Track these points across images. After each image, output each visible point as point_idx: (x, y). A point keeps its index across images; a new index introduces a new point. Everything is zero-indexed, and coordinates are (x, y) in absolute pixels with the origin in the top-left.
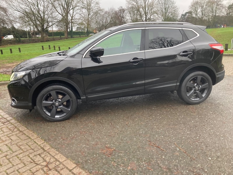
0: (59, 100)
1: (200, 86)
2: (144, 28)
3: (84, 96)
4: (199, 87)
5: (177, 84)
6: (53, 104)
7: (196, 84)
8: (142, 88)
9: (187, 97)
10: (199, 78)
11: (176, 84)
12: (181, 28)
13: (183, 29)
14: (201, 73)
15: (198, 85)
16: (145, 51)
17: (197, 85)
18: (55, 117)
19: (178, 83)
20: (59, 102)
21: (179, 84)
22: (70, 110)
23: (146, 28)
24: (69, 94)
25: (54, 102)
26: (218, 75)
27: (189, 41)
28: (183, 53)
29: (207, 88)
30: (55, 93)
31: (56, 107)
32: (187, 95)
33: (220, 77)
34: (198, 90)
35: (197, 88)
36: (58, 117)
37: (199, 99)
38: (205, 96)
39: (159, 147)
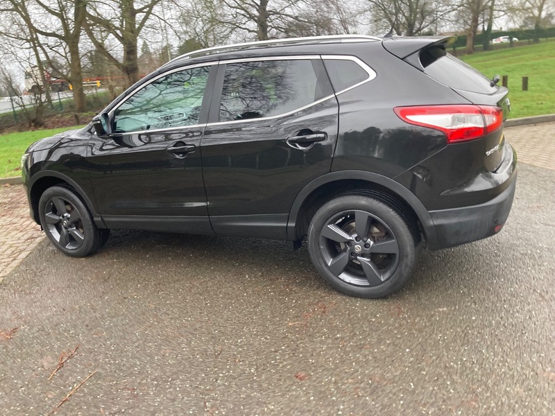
0: (69, 216)
2: (217, 63)
3: (97, 216)
5: (290, 225)
6: (60, 221)
8: (205, 218)
9: (325, 268)
10: (362, 217)
11: (285, 225)
12: (318, 57)
13: (323, 57)
14: (363, 201)
15: (364, 241)
16: (208, 125)
18: (67, 247)
19: (292, 222)
20: (68, 219)
21: (293, 225)
22: (84, 239)
23: (221, 63)
24: (78, 206)
25: (61, 218)
26: (437, 218)
27: (334, 95)
28: (298, 135)
29: (394, 254)
30: (59, 201)
31: (66, 228)
32: (327, 261)
33: (449, 225)
34: (363, 255)
35: (358, 248)
36: (69, 247)
37: (368, 284)
38: (388, 282)
39: (62, 365)
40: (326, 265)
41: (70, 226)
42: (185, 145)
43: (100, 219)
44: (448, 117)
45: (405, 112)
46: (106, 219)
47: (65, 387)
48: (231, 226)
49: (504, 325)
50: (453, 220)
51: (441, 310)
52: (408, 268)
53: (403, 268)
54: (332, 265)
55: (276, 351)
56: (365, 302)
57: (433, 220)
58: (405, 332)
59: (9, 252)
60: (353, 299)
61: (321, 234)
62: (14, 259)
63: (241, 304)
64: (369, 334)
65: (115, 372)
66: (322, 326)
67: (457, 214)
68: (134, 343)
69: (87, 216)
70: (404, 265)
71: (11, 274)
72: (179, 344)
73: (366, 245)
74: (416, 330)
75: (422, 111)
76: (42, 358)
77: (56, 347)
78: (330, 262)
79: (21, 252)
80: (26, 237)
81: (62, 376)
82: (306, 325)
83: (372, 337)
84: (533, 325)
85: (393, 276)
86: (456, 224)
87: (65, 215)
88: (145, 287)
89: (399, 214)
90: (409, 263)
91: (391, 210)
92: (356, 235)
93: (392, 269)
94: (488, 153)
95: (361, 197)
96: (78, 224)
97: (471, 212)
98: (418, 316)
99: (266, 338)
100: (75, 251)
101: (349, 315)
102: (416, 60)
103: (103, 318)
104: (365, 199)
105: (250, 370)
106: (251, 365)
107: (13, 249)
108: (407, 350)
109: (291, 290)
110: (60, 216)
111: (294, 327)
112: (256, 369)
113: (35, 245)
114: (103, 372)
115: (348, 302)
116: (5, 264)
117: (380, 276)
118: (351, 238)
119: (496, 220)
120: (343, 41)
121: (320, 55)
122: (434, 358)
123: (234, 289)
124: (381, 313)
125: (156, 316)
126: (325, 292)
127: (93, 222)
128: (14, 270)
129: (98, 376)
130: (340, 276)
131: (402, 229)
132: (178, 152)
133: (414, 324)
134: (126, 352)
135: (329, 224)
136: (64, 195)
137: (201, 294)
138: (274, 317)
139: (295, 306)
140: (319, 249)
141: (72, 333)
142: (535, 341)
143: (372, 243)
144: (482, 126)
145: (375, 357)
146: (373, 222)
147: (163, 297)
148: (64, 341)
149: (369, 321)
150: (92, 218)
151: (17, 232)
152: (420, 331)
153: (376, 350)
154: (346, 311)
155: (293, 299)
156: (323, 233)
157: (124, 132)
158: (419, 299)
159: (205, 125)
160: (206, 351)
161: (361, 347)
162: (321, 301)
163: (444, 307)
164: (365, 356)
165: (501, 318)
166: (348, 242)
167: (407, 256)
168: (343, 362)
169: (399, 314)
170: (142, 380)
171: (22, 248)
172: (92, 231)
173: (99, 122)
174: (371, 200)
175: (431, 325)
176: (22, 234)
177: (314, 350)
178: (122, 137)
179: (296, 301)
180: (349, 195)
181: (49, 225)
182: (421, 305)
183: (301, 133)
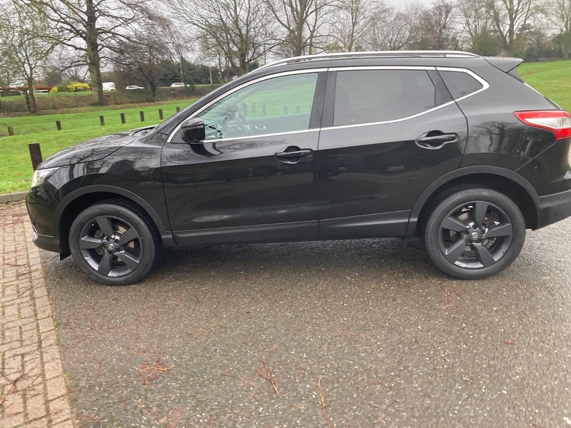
0: (117, 238)
1: (487, 230)
2: (326, 70)
3: (168, 234)
4: (484, 231)
5: (411, 220)
6: (103, 245)
7: (472, 224)
8: (314, 223)
9: (443, 257)
10: (482, 207)
11: (407, 220)
12: (434, 68)
13: (439, 69)
14: (485, 192)
15: (480, 228)
16: (322, 129)
17: (475, 227)
18: (109, 275)
19: (414, 217)
20: (116, 241)
21: (416, 220)
22: (140, 262)
23: (330, 70)
25: (105, 241)
26: (545, 202)
27: (453, 102)
28: (427, 136)
29: (508, 236)
30: (105, 221)
31: (110, 252)
32: (444, 251)
33: (554, 207)
34: (478, 241)
35: (475, 234)
36: (113, 274)
37: (482, 266)
38: (501, 260)
39: (273, 381)
40: (444, 255)
41: (118, 250)
42: (300, 150)
43: (171, 236)
44: (555, 120)
45: (523, 116)
46: (180, 235)
48: (347, 227)
54: (449, 254)
56: (480, 281)
57: (543, 204)
59: (11, 292)
61: (441, 226)
62: (34, 298)
64: (517, 304)
66: (472, 305)
75: (536, 115)
78: (447, 251)
85: (506, 255)
86: (557, 206)
87: (112, 237)
91: (508, 198)
100: (124, 278)
101: (482, 294)
104: (487, 190)
107: (12, 288)
110: (103, 238)
117: (493, 256)
118: (468, 227)
124: (503, 287)
127: (158, 241)
130: (455, 263)
135: (449, 216)
138: (422, 305)
139: (428, 294)
146: (490, 210)
154: (475, 291)
155: (417, 289)
156: (444, 224)
159: (319, 129)
166: (466, 231)
172: (153, 252)
179: (423, 290)
183: (430, 134)
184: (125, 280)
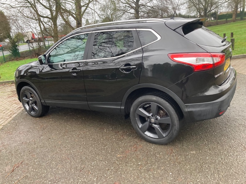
0: (32, 99)
2: (91, 32)
3: (43, 100)
5: (122, 108)
8: (85, 103)
11: (120, 107)
12: (135, 29)
13: (137, 29)
14: (154, 98)
16: (87, 60)
18: (31, 113)
19: (123, 106)
21: (123, 108)
22: (38, 110)
23: (93, 32)
24: (35, 95)
25: (29, 100)
26: (189, 108)
27: (141, 48)
28: (124, 66)
29: (169, 124)
30: (28, 93)
31: (31, 104)
32: (139, 126)
33: (195, 111)
34: (155, 124)
35: (153, 120)
36: (32, 113)
37: (158, 138)
38: (167, 137)
39: (13, 171)
40: (139, 127)
41: (33, 104)
42: (77, 69)
43: (44, 101)
44: (194, 59)
45: (173, 56)
46: (46, 101)
47: (11, 181)
49: (222, 163)
50: (198, 109)
51: (192, 152)
52: (176, 131)
53: (174, 131)
54: (141, 127)
55: (108, 170)
56: (156, 146)
57: (187, 109)
58: (172, 163)
59: (9, 114)
60: (151, 144)
62: (10, 117)
63: (99, 145)
64: (154, 163)
65: (34, 176)
66: (133, 158)
67: (200, 106)
68: (47, 161)
69: (39, 99)
70: (174, 130)
71: (7, 125)
72: (66, 163)
73: (157, 119)
74: (177, 163)
75: (181, 56)
76: (6, 166)
77: (13, 161)
78: (140, 126)
79: (14, 114)
80: (18, 107)
81: (12, 176)
82: (126, 157)
83: (156, 165)
84: (237, 164)
85: (169, 134)
86: (199, 111)
87: (30, 99)
88: (59, 134)
89: (171, 105)
90: (176, 129)
91: (167, 103)
92: (152, 114)
93: (169, 131)
94: (216, 76)
95: (153, 96)
96: (35, 103)
97: (207, 105)
98: (180, 155)
99: (106, 163)
100: (34, 115)
101: (147, 153)
102: (180, 30)
103: (37, 148)
104: (155, 97)
105: (94, 179)
106: (95, 176)
107: (11, 112)
108: (171, 173)
109: (123, 138)
110: (28, 99)
111: (119, 157)
112: (97, 179)
113: (21, 111)
114: (29, 175)
115: (148, 146)
116: (6, 119)
117: (164, 133)
118: (150, 115)
119: (219, 109)
120: (147, 21)
121: (136, 28)
122: (183, 179)
123: (98, 136)
124: (162, 152)
125: (60, 148)
126: (139, 140)
127: (41, 102)
128: (8, 123)
129: (26, 177)
130: (145, 133)
131: (172, 112)
132: (74, 72)
133: (177, 159)
134: (42, 166)
135: (139, 108)
136: (30, 90)
137: (82, 138)
138: (112, 152)
139: (123, 147)
140: (136, 119)
141: (22, 155)
142: (236, 173)
143: (159, 118)
144: (212, 63)
145: (154, 176)
146: (159, 108)
147: (66, 139)
148: (18, 158)
149: (156, 156)
150: (40, 100)
151: (15, 104)
152: (179, 163)
153: (155, 172)
154: (146, 150)
155: (123, 143)
156: (137, 112)
157: (54, 63)
158: (183, 146)
159: (85, 60)
160: (77, 167)
161: (148, 170)
162: (136, 144)
163: (194, 151)
164: (149, 175)
165: (222, 159)
166: (149, 117)
167: (175, 125)
168: (138, 177)
169: (171, 153)
170: (44, 181)
171: (15, 112)
172: (41, 106)
173: (40, 59)
174: (158, 98)
175: (186, 160)
176: (17, 105)
177: (126, 170)
178: (52, 65)
179: (124, 144)
180: (148, 95)
181: (24, 103)
182: (183, 149)
183: (126, 65)
184: (35, 116)
